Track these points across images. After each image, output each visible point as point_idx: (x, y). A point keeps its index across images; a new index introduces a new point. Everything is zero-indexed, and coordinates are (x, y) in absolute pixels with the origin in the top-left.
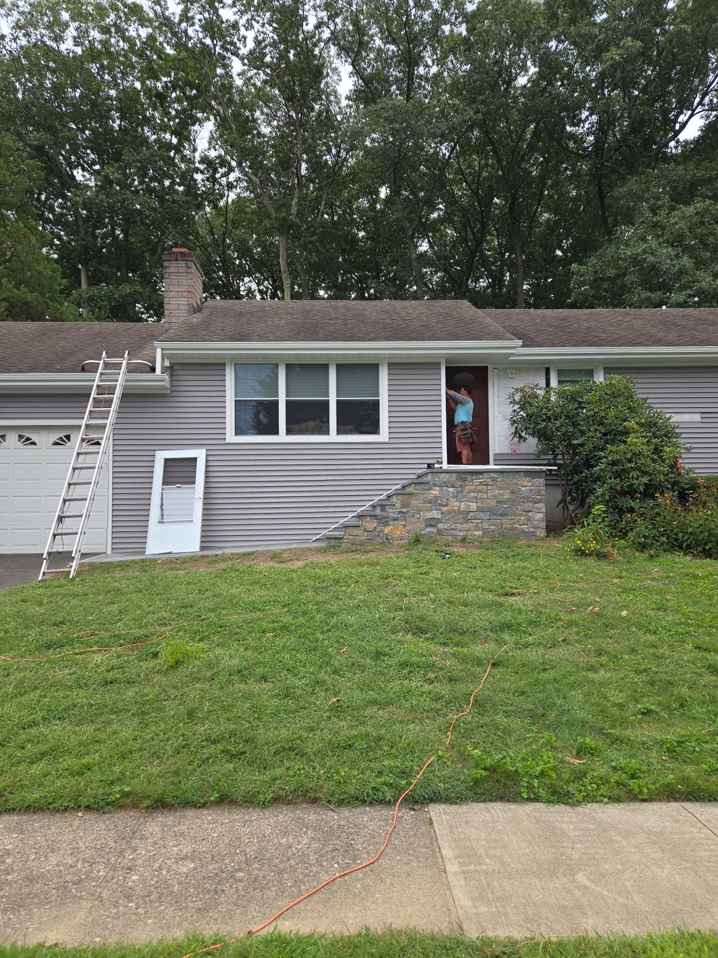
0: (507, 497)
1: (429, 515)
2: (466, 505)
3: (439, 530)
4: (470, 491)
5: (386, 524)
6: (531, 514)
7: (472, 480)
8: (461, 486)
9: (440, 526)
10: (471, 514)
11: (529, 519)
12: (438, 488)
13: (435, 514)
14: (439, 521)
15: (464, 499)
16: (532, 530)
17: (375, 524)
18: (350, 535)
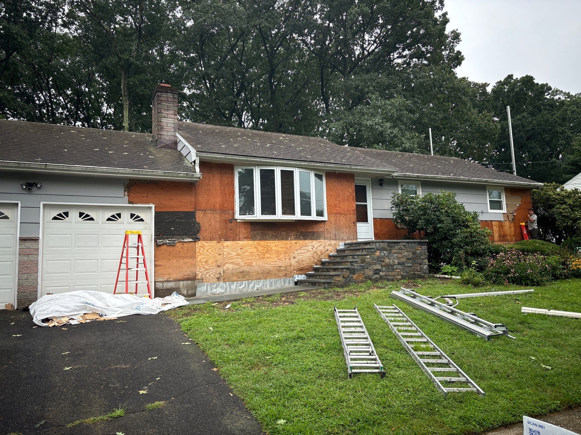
0: (411, 256)
1: (375, 267)
2: (393, 261)
3: (380, 276)
4: (395, 253)
5: (354, 273)
6: (422, 266)
7: (394, 247)
8: (390, 250)
9: (381, 273)
10: (395, 266)
11: (421, 269)
12: (379, 251)
13: (378, 267)
14: (380, 270)
15: (392, 258)
16: (423, 274)
17: (348, 274)
18: (335, 280)
